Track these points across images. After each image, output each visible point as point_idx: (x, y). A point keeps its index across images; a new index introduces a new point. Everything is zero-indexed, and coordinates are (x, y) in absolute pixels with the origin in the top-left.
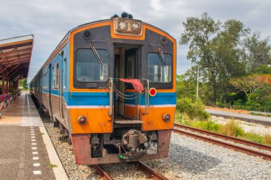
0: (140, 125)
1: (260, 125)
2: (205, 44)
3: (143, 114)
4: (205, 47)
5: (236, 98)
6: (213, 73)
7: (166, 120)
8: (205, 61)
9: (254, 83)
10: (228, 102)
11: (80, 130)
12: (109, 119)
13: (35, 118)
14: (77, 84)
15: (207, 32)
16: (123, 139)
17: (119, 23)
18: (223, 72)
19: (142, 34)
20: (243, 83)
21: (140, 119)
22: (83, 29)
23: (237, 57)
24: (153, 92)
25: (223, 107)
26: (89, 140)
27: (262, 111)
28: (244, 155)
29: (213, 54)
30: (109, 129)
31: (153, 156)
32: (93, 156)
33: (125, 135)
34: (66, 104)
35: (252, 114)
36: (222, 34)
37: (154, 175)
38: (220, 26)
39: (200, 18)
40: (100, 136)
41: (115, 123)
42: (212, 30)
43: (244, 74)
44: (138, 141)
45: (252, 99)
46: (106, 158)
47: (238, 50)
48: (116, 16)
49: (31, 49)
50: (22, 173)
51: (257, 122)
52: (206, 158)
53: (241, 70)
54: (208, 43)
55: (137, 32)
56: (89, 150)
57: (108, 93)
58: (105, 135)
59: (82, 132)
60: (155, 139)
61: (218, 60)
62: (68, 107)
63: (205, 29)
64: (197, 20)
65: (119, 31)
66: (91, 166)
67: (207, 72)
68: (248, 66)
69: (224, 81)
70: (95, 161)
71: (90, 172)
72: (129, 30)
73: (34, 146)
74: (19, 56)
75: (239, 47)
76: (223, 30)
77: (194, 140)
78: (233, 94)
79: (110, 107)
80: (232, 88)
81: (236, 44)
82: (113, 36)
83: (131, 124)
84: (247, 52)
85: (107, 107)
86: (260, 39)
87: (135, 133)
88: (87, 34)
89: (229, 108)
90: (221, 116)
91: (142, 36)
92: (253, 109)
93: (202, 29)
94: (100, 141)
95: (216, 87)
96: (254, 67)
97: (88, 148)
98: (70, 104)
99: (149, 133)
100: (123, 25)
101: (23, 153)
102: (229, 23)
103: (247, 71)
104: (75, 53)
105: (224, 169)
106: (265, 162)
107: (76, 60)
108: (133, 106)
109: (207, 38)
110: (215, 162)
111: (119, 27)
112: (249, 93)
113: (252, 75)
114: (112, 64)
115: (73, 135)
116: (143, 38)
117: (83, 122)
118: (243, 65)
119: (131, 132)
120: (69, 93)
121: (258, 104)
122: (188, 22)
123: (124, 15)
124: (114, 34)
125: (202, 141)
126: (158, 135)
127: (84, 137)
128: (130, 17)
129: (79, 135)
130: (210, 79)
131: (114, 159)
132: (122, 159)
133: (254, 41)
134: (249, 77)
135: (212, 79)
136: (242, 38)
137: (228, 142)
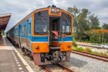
0: (59, 49)
1: (96, 48)
2: (75, 18)
3: (61, 45)
4: (74, 19)
5: (86, 38)
6: (77, 29)
7: (69, 47)
8: (74, 24)
9: (92, 32)
10: (83, 40)
11: (36, 51)
12: (48, 47)
13: (12, 47)
14: (35, 33)
15: (75, 13)
16: (54, 55)
17: (52, 9)
18: (81, 28)
19: (60, 13)
20: (88, 32)
21: (59, 47)
22: (38, 11)
23: (86, 23)
24: (64, 36)
25: (81, 42)
26: (40, 55)
27: (96, 43)
28: (96, 60)
29: (78, 22)
30: (48, 51)
31: (64, 61)
32: (42, 62)
33: (54, 53)
34: (30, 41)
35: (93, 44)
36: (81, 14)
37: (65, 68)
38: (80, 11)
39: (73, 8)
40: (44, 53)
41: (50, 49)
42: (77, 12)
43: (89, 29)
44: (59, 56)
45: (92, 38)
46: (47, 62)
47: (87, 20)
48: (50, 6)
49: (9, 19)
50: (14, 69)
51: (95, 47)
52: (82, 62)
53: (88, 28)
54: (76, 17)
55: (58, 13)
56: (40, 59)
57: (47, 37)
58: (46, 53)
59: (37, 52)
60: (65, 54)
61: (79, 24)
62: (32, 42)
63: (74, 12)
64: (71, 8)
65: (52, 12)
66: (39, 66)
67: (75, 28)
68: (90, 26)
69: (82, 32)
70: (42, 64)
71: (40, 68)
72: (55, 12)
73: (15, 58)
74: (4, 21)
75: (87, 19)
76: (81, 12)
77: (76, 55)
78: (85, 37)
79: (48, 42)
80: (84, 34)
81: (86, 18)
82: (49, 14)
83: (56, 49)
84: (90, 21)
85: (47, 42)
86: (95, 16)
87: (58, 52)
88: (39, 13)
89: (83, 42)
90: (81, 45)
91: (60, 14)
92: (92, 42)
93: (73, 12)
94: (44, 56)
95: (78, 34)
96: (92, 26)
97: (40, 58)
98: (32, 41)
99: (63, 52)
100: (53, 10)
101: (12, 61)
102: (83, 10)
103: (90, 28)
104: (35, 21)
105: (89, 65)
106: (104, 62)
107: (35, 24)
108: (57, 42)
109: (75, 16)
110: (86, 63)
111: (52, 11)
112: (91, 36)
113: (92, 30)
114: (49, 25)
115: (34, 53)
116: (61, 15)
117: (38, 48)
118: (88, 26)
119: (57, 52)
120: (32, 37)
121: (94, 41)
122: (68, 9)
123: (53, 6)
124: (50, 13)
125: (79, 55)
126: (66, 53)
127: (38, 54)
128: (55, 7)
129: (36, 53)
130: (76, 31)
131: (50, 63)
132: (52, 63)
133: (92, 17)
134: (91, 30)
135: (77, 31)
136: (88, 16)
137: (88, 55)
